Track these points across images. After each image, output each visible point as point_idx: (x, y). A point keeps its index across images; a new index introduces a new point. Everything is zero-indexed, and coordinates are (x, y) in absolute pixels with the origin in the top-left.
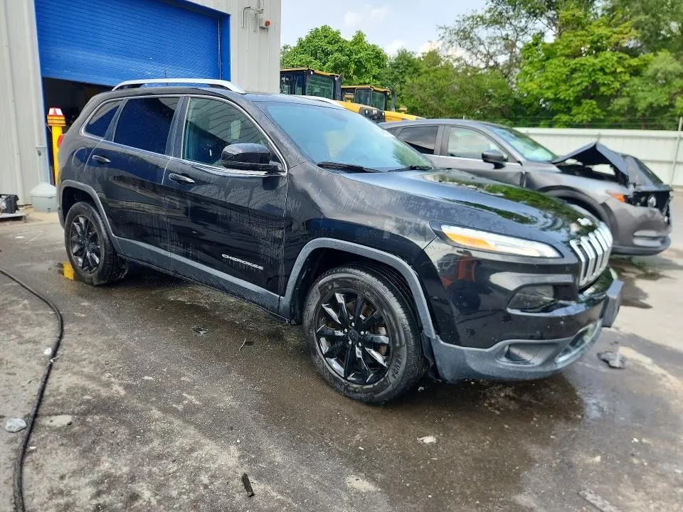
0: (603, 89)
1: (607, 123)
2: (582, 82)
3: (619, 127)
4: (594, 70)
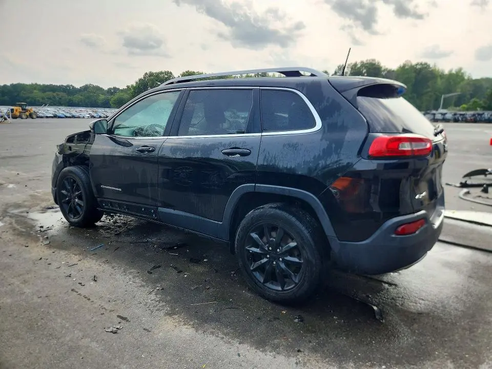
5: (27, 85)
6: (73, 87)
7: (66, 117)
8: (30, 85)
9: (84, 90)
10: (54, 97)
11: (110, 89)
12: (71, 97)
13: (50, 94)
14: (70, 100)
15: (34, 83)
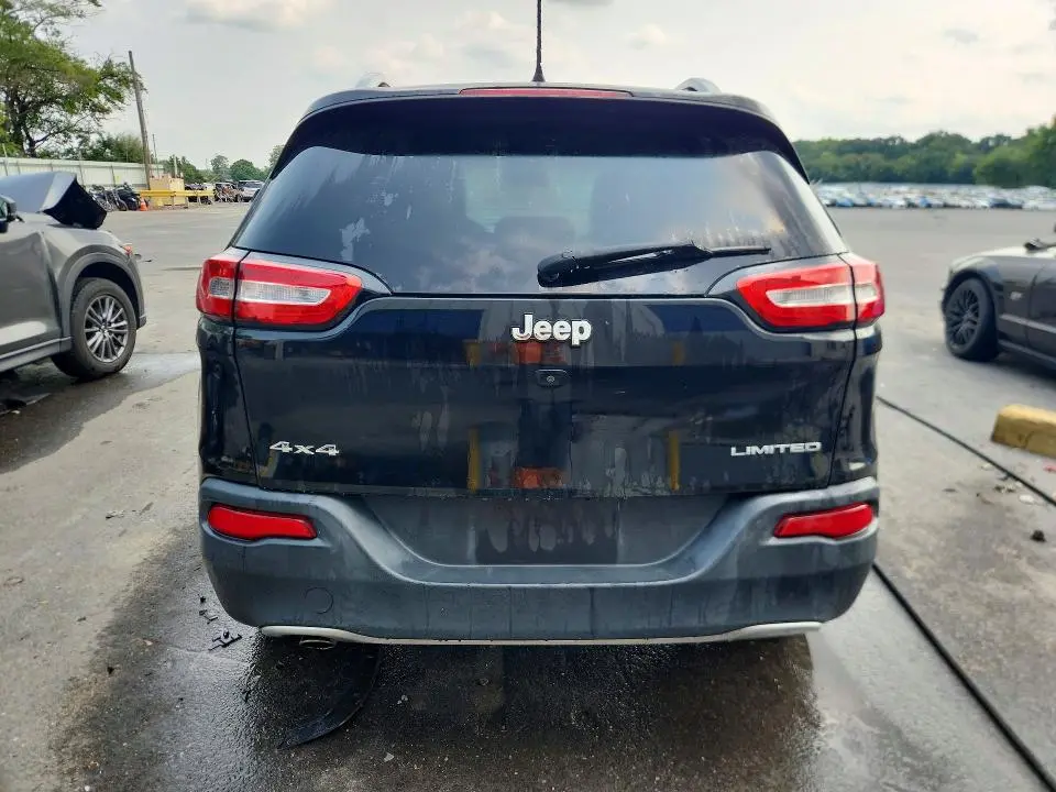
5: (813, 143)
6: (902, 140)
7: (855, 206)
8: (819, 143)
9: (923, 146)
10: (858, 164)
11: (985, 141)
12: (890, 163)
13: (851, 158)
14: (888, 170)
15: (827, 138)
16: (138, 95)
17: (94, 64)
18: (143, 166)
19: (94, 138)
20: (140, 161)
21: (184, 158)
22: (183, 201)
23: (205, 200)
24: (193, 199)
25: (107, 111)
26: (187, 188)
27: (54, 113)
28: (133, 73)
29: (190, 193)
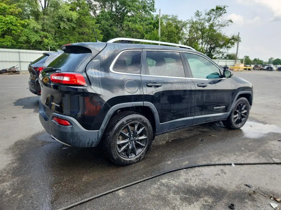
0: (13, 32)
1: (18, 47)
2: (3, 27)
3: (23, 49)
4: (8, 23)
16: (238, 43)
17: (230, 37)
18: (235, 60)
19: (225, 54)
20: (234, 59)
21: (258, 59)
22: (242, 70)
23: (249, 69)
24: (245, 69)
25: (231, 48)
26: (245, 66)
27: (217, 49)
28: (238, 37)
29: (245, 68)
